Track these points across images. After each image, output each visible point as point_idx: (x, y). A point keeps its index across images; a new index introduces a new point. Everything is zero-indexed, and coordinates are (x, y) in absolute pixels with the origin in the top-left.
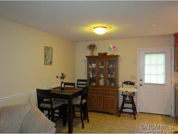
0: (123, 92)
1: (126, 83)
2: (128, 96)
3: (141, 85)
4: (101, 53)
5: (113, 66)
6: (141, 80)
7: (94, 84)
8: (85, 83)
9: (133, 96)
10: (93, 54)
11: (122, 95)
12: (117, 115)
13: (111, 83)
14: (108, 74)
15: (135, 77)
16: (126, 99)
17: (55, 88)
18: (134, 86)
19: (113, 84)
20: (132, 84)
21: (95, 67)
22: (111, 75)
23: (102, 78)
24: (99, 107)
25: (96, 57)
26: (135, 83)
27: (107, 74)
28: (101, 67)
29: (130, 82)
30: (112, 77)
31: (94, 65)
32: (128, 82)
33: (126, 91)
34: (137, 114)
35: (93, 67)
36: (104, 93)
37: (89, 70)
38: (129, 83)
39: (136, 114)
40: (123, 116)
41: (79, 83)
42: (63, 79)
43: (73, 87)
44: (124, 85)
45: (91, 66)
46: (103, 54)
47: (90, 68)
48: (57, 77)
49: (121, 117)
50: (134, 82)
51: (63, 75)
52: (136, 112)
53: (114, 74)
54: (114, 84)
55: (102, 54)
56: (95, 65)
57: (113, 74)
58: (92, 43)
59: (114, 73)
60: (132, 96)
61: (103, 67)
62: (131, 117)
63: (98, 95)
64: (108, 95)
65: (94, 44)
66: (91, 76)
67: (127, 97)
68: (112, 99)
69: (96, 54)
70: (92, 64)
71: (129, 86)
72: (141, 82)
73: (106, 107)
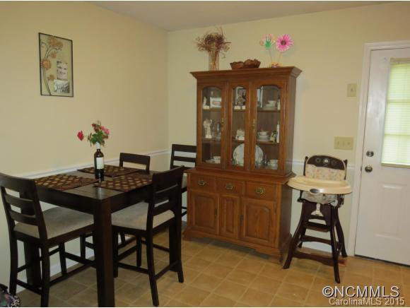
0: (302, 192)
1: (316, 161)
2: (318, 206)
3: (368, 170)
4: (240, 62)
5: (276, 106)
6: (371, 154)
7: (217, 160)
8: (193, 155)
9: (339, 206)
10: (215, 64)
11: (300, 200)
12: (281, 260)
13: (268, 161)
14: (259, 130)
15: (348, 143)
16: (313, 213)
17: (83, 171)
18: (342, 172)
19: (273, 164)
20: (338, 164)
21: (220, 107)
22: (269, 134)
23: (242, 142)
24: (228, 231)
25: (223, 74)
26: (346, 162)
27: (254, 131)
28: (237, 108)
29: (330, 158)
30: (272, 139)
31: (216, 102)
32: (323, 157)
33: (312, 191)
34: (348, 260)
35: (212, 106)
36: (243, 192)
37: (202, 115)
38: (326, 161)
39: (343, 262)
40: (299, 266)
41: (177, 154)
42: (102, 142)
43: (143, 167)
44: (310, 168)
45: (208, 104)
46: (244, 63)
47: (204, 111)
48: (81, 136)
49: (292, 269)
50: (343, 159)
51: (96, 130)
52: (345, 255)
53: (278, 130)
54: (278, 163)
55: (242, 65)
56: (220, 100)
57: (275, 132)
58: (213, 31)
59: (278, 127)
60: (335, 204)
61: (244, 108)
62: (325, 272)
63: (225, 195)
64: (253, 197)
65: (220, 33)
66: (209, 136)
67: (315, 209)
68: (266, 209)
69: (224, 65)
70: (212, 100)
71: (326, 170)
72: (369, 161)
73: (247, 235)
